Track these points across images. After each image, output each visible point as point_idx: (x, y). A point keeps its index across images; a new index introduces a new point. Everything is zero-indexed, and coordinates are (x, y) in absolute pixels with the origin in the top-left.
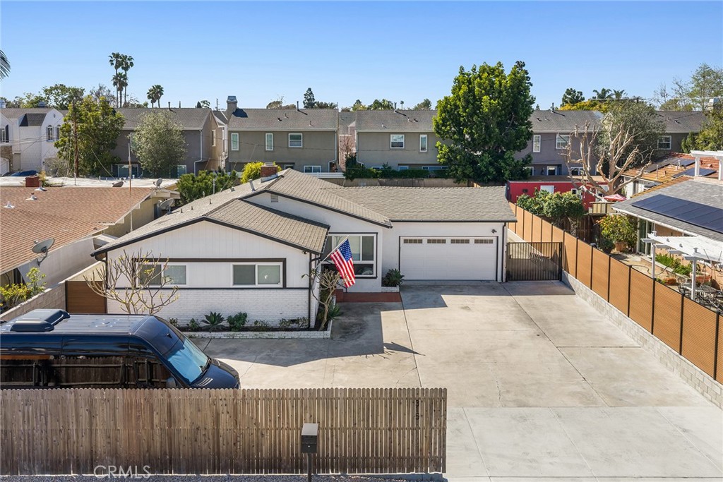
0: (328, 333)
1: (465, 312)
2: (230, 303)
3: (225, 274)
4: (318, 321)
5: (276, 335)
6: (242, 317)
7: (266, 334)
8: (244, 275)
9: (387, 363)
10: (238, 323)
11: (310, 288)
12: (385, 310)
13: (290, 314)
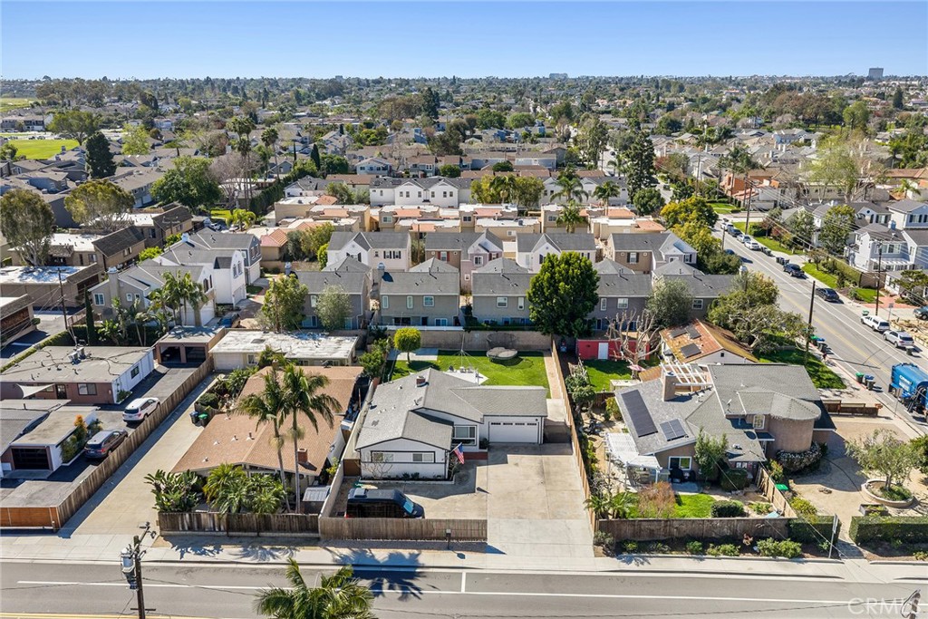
0: (453, 482)
1: (516, 467)
2: (413, 469)
3: (410, 457)
4: (449, 476)
5: (432, 482)
6: (417, 474)
7: (428, 482)
8: (418, 458)
9: (476, 498)
10: (416, 477)
11: (445, 463)
12: (479, 465)
13: (437, 473)
